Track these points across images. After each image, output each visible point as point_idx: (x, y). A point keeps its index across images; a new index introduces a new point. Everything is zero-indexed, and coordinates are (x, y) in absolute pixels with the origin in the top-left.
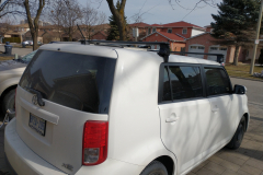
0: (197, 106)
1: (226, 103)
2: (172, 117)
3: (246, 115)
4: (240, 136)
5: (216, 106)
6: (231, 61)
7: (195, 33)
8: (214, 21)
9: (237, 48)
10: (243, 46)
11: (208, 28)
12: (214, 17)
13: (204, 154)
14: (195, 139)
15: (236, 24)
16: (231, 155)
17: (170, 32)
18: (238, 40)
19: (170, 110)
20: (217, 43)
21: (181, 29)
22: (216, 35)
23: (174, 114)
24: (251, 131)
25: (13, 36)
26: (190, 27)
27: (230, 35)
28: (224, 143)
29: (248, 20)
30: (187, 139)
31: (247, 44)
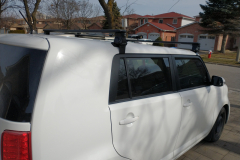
0: (164, 103)
1: (201, 97)
2: (130, 118)
3: (226, 107)
4: (219, 129)
5: (189, 101)
6: (219, 49)
7: (184, 23)
8: (202, 11)
9: (224, 37)
10: (230, 34)
11: (197, 18)
12: (203, 7)
13: (176, 152)
14: (161, 140)
15: (224, 13)
16: (209, 149)
17: (161, 22)
18: (226, 28)
19: (125, 110)
20: (205, 32)
21: (171, 19)
22: (204, 24)
23: (132, 115)
24: (233, 121)
25: (18, 29)
26: (180, 18)
27: (218, 24)
28: (200, 137)
29: (235, 9)
30: (151, 140)
31: (234, 33)
